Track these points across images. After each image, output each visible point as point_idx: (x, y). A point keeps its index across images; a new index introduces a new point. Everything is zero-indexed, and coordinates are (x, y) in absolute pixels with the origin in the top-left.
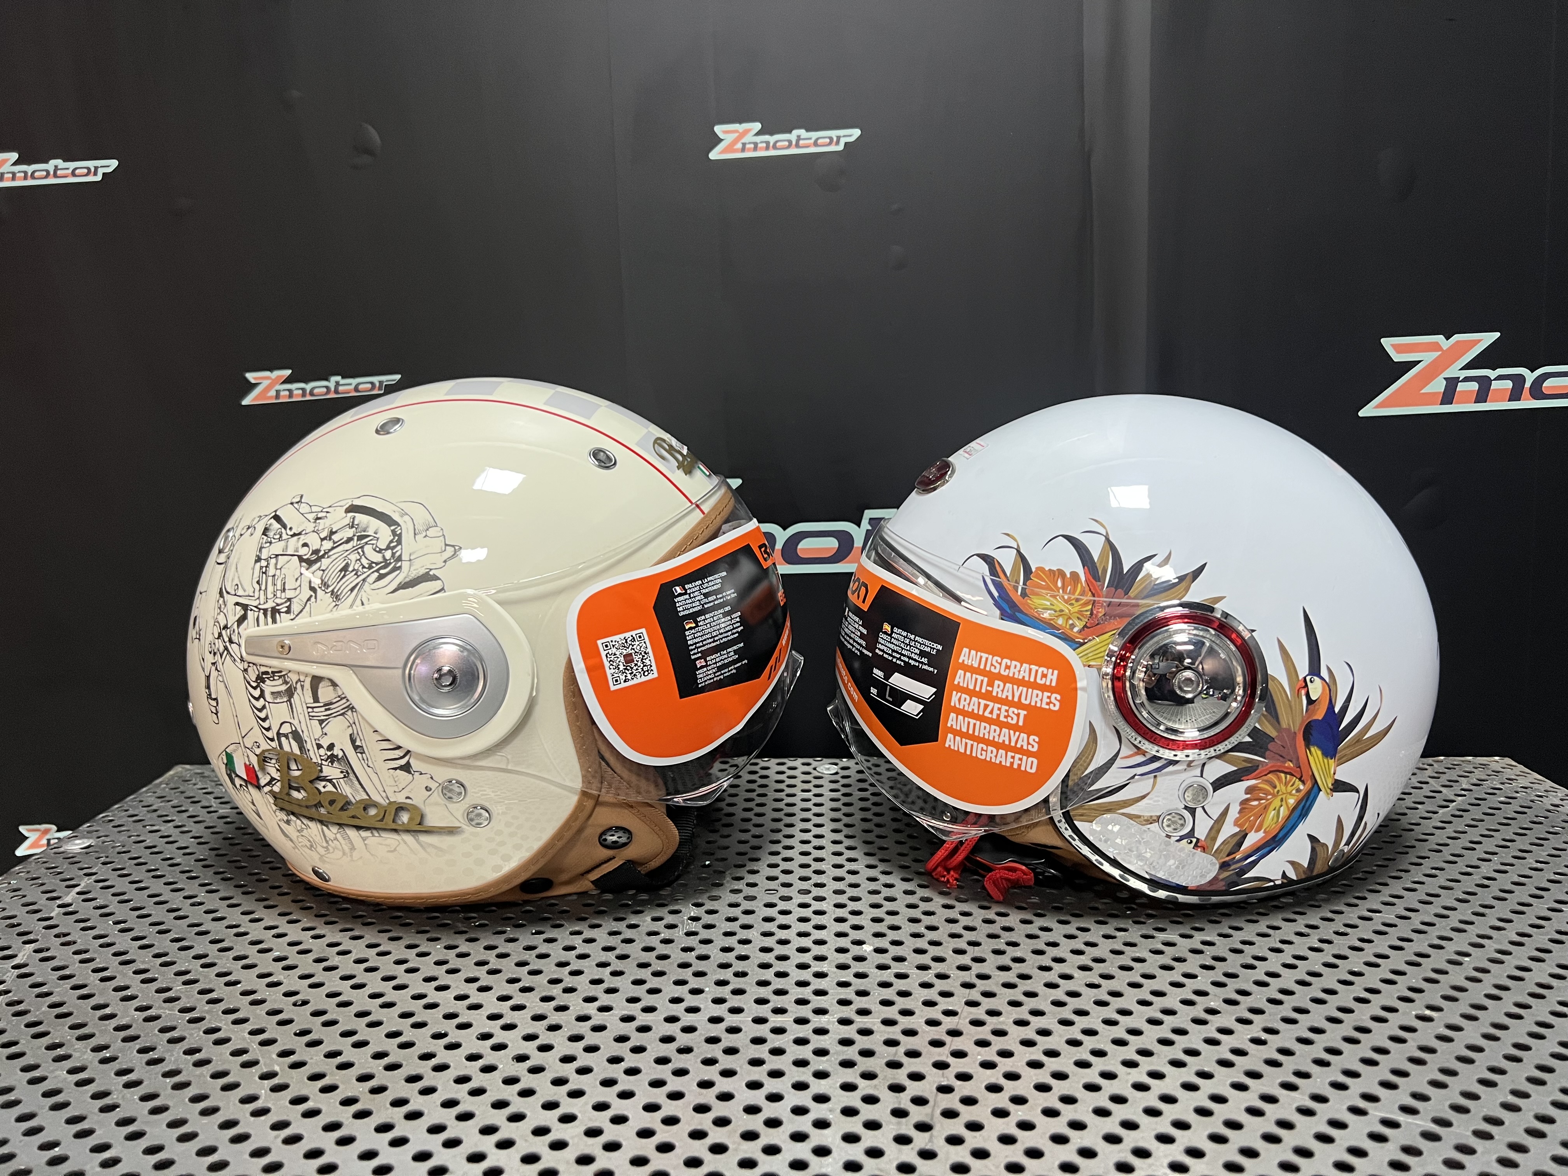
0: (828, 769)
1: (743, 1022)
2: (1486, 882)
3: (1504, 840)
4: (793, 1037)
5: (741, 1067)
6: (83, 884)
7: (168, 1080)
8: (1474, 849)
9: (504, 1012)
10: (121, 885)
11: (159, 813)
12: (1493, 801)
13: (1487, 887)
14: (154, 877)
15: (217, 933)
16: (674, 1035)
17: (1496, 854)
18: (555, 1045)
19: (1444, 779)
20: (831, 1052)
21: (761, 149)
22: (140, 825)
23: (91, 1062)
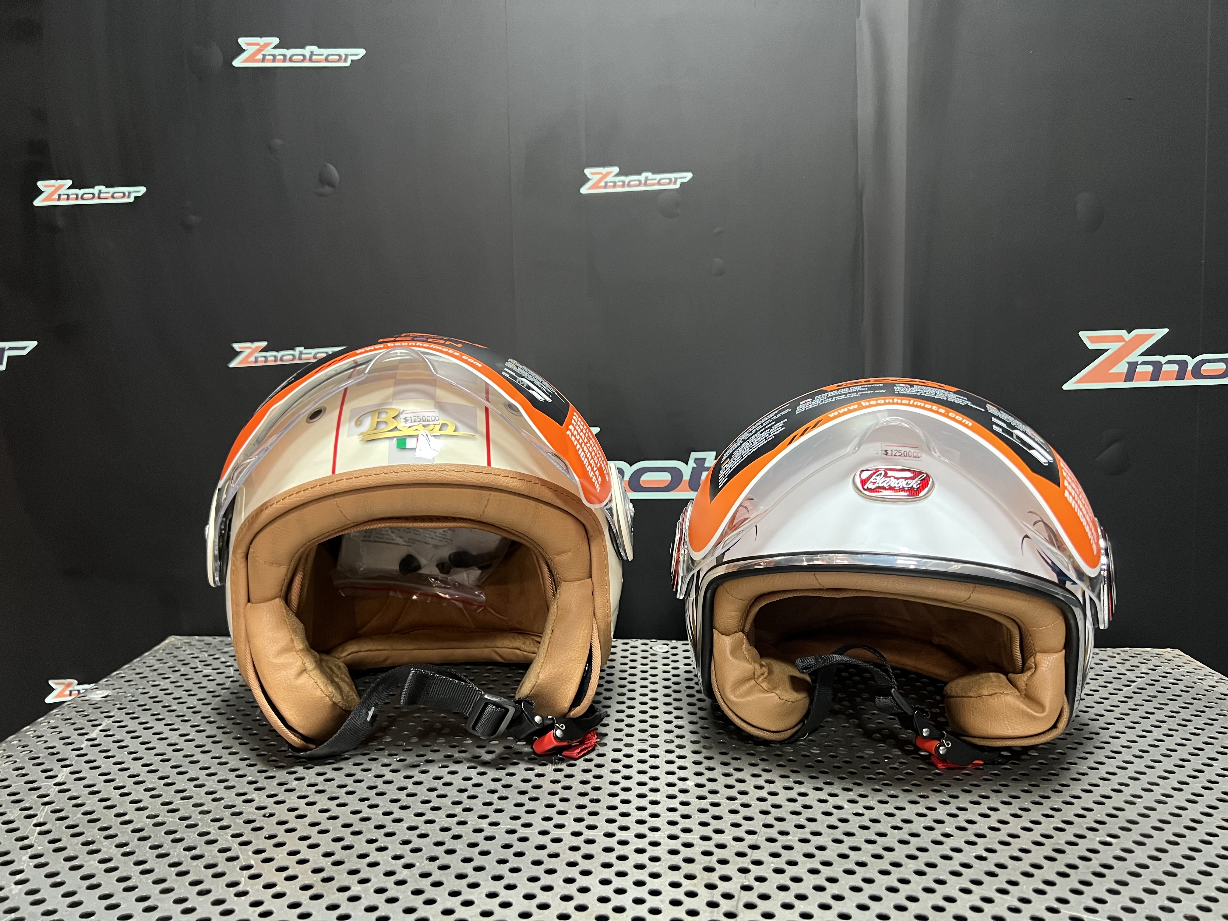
0: (661, 648)
1: (597, 836)
2: (1156, 743)
3: (1172, 712)
4: (634, 847)
5: (595, 869)
6: (104, 724)
7: (173, 869)
8: (1149, 718)
9: (419, 825)
10: (133, 725)
11: (159, 672)
12: (1165, 682)
13: (1158, 746)
14: (157, 720)
15: (205, 762)
16: (545, 844)
17: (1165, 722)
18: (458, 850)
19: (1128, 665)
20: (663, 859)
21: (619, 186)
22: (145, 680)
23: (115, 855)
